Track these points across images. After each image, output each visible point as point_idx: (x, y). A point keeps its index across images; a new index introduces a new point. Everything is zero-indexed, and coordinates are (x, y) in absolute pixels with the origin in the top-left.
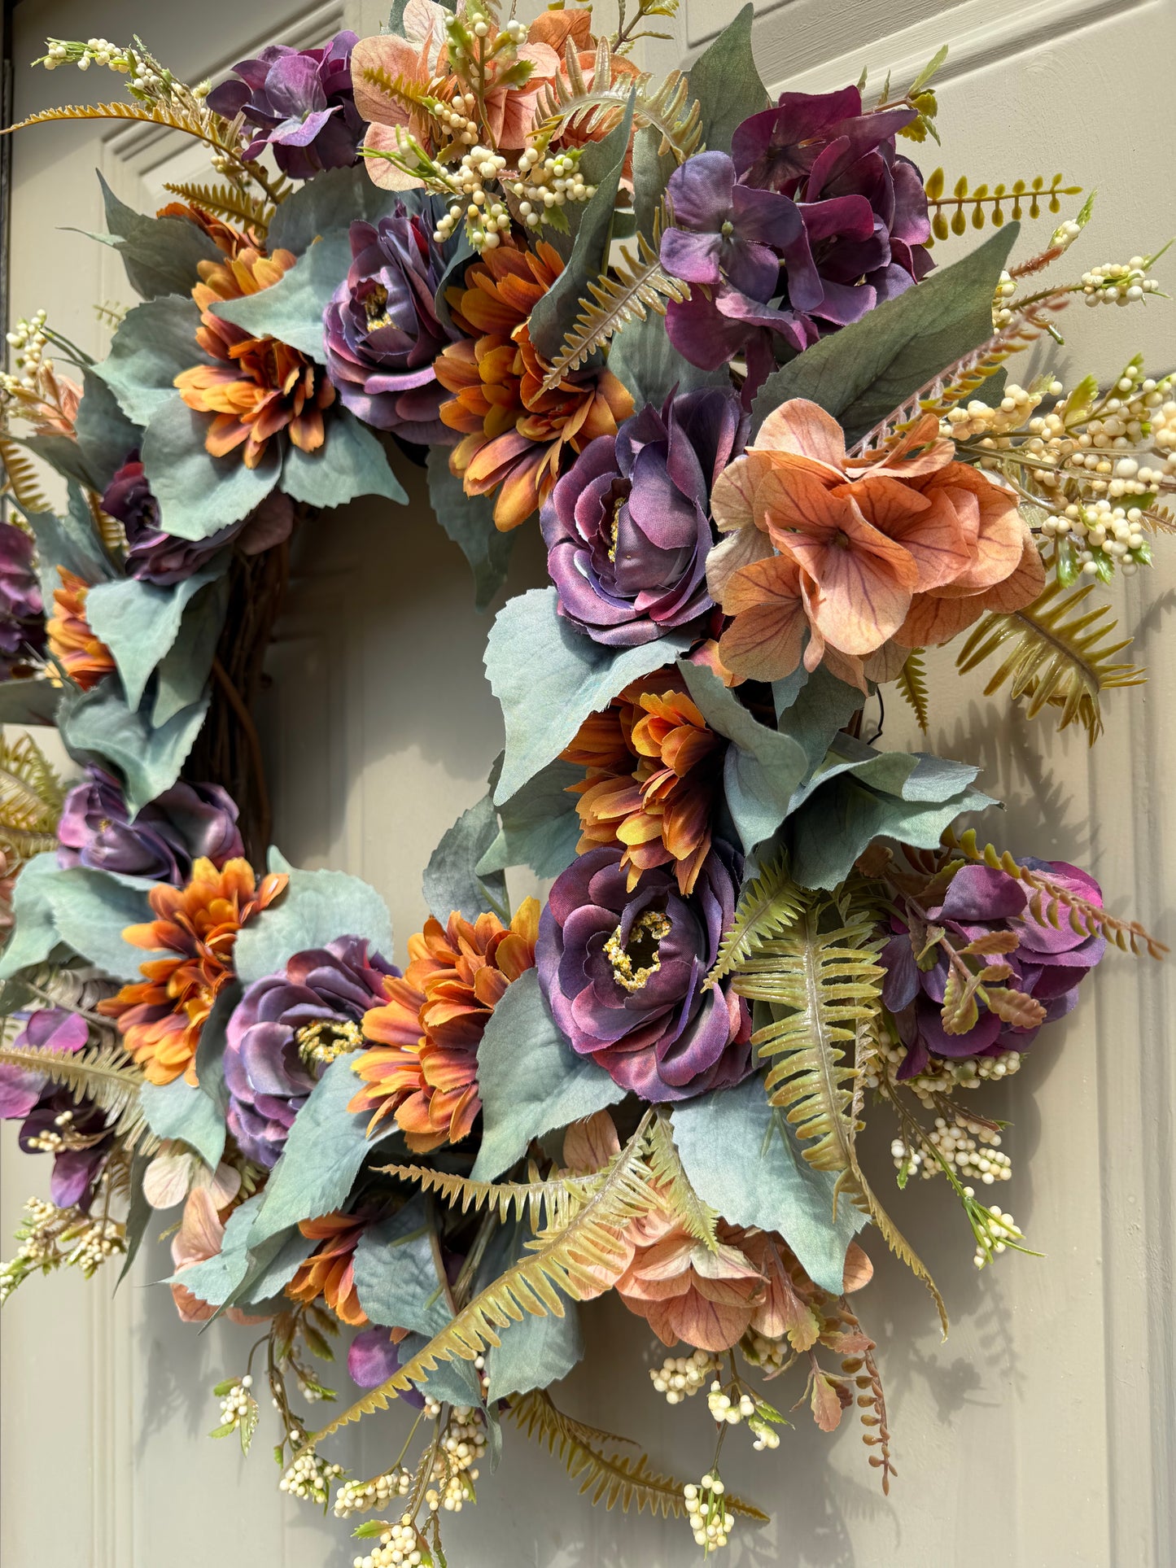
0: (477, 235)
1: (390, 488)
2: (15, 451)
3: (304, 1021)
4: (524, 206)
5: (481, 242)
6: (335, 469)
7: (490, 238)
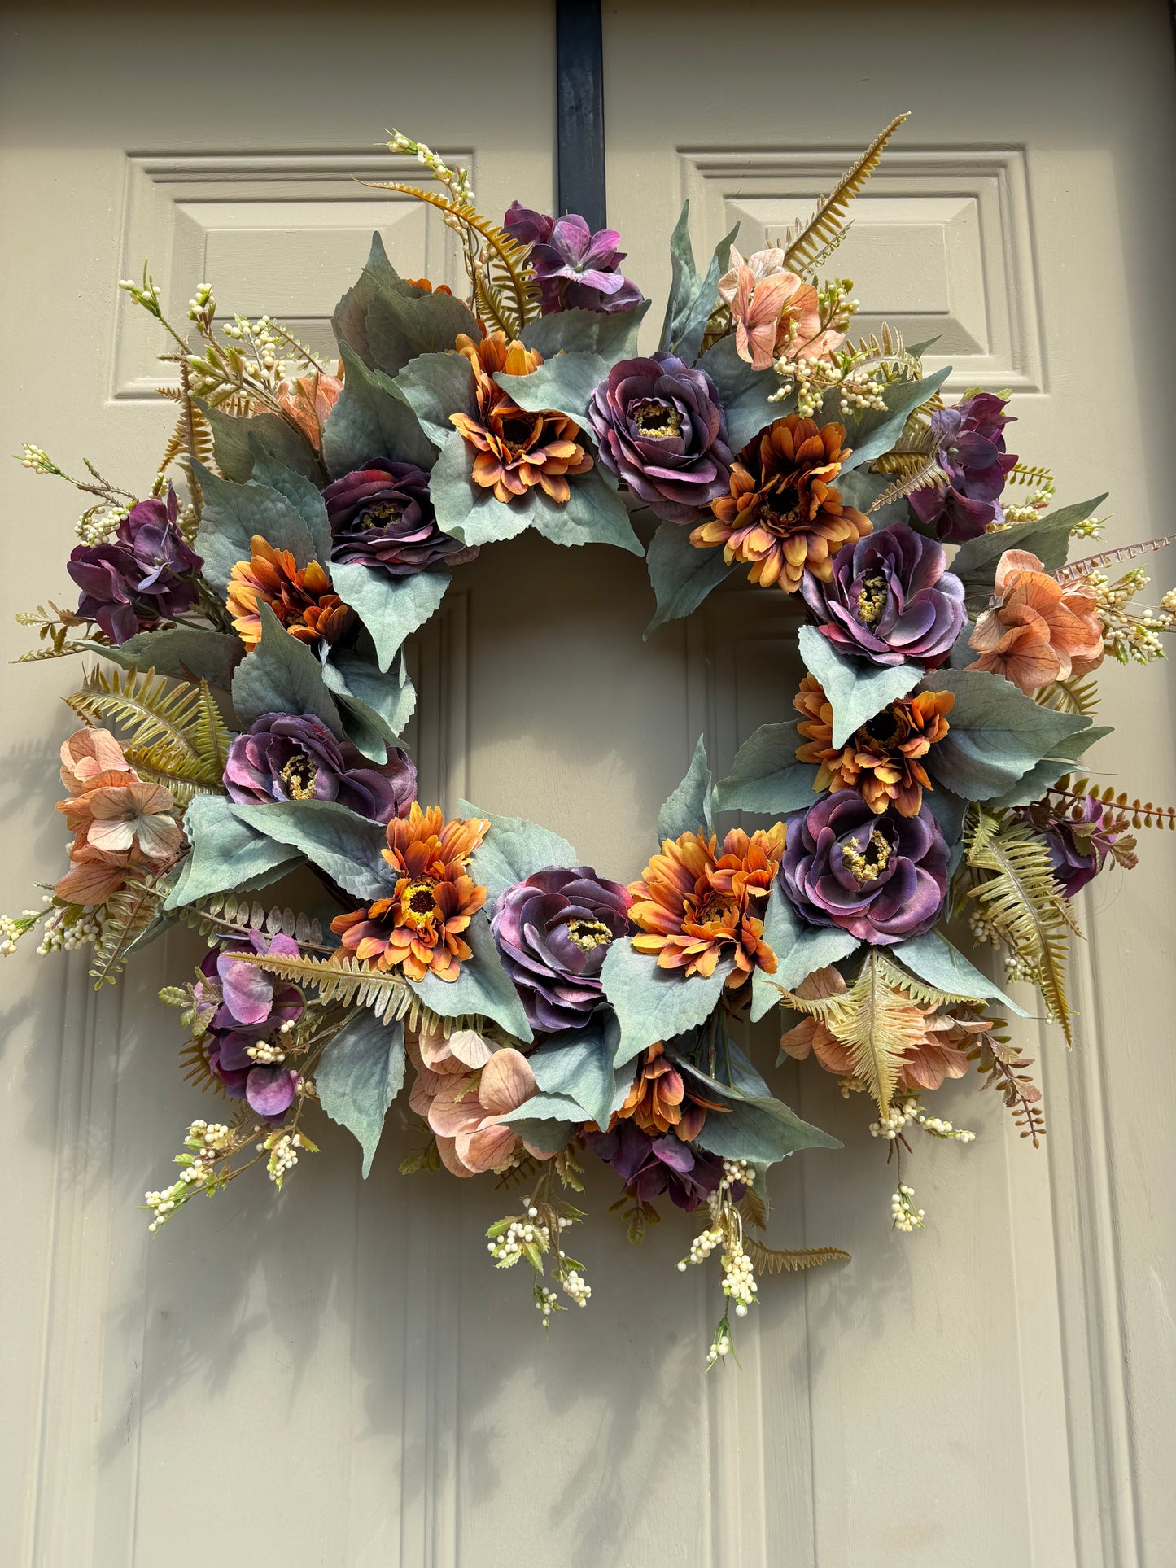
0: (805, 407)
1: (630, 543)
2: (202, 424)
3: (567, 919)
4: (844, 402)
5: (804, 412)
6: (573, 520)
7: (810, 411)
